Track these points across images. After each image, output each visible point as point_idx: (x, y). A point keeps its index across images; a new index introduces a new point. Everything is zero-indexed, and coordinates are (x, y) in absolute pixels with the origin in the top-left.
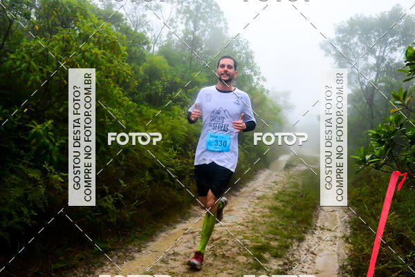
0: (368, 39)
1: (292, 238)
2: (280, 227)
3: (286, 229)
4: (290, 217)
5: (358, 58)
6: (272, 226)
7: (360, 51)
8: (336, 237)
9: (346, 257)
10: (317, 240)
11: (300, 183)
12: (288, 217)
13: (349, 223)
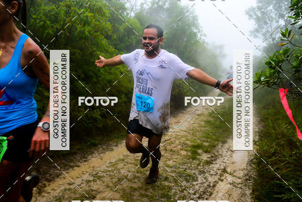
0: (280, 7)
1: (218, 141)
2: (211, 134)
3: (214, 135)
5: (272, 21)
6: (205, 133)
7: (273, 16)
12: (216, 127)
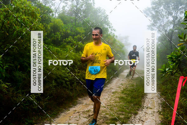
0: (169, 7)
1: (131, 113)
2: (124, 108)
3: (128, 109)
4: (130, 102)
5: (163, 17)
6: (120, 107)
7: (164, 14)
8: (154, 112)
9: (160, 122)
10: (144, 114)
11: (135, 84)
12: (128, 102)
13: (161, 104)
